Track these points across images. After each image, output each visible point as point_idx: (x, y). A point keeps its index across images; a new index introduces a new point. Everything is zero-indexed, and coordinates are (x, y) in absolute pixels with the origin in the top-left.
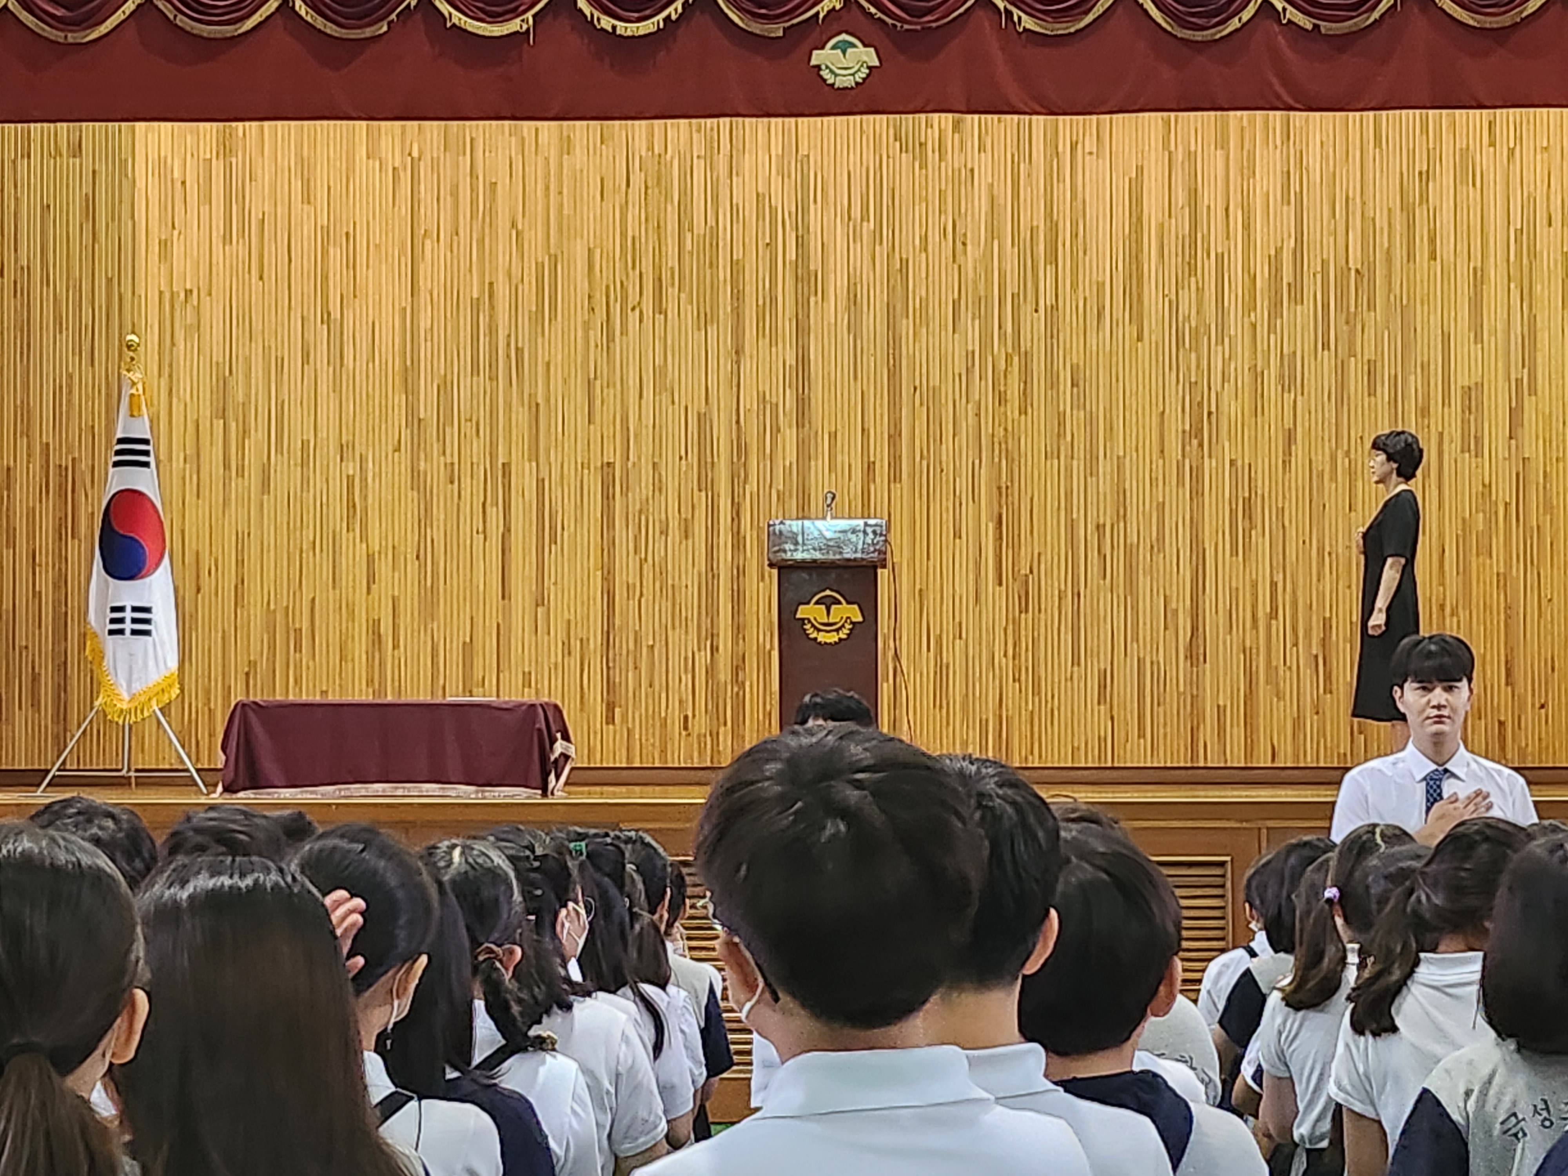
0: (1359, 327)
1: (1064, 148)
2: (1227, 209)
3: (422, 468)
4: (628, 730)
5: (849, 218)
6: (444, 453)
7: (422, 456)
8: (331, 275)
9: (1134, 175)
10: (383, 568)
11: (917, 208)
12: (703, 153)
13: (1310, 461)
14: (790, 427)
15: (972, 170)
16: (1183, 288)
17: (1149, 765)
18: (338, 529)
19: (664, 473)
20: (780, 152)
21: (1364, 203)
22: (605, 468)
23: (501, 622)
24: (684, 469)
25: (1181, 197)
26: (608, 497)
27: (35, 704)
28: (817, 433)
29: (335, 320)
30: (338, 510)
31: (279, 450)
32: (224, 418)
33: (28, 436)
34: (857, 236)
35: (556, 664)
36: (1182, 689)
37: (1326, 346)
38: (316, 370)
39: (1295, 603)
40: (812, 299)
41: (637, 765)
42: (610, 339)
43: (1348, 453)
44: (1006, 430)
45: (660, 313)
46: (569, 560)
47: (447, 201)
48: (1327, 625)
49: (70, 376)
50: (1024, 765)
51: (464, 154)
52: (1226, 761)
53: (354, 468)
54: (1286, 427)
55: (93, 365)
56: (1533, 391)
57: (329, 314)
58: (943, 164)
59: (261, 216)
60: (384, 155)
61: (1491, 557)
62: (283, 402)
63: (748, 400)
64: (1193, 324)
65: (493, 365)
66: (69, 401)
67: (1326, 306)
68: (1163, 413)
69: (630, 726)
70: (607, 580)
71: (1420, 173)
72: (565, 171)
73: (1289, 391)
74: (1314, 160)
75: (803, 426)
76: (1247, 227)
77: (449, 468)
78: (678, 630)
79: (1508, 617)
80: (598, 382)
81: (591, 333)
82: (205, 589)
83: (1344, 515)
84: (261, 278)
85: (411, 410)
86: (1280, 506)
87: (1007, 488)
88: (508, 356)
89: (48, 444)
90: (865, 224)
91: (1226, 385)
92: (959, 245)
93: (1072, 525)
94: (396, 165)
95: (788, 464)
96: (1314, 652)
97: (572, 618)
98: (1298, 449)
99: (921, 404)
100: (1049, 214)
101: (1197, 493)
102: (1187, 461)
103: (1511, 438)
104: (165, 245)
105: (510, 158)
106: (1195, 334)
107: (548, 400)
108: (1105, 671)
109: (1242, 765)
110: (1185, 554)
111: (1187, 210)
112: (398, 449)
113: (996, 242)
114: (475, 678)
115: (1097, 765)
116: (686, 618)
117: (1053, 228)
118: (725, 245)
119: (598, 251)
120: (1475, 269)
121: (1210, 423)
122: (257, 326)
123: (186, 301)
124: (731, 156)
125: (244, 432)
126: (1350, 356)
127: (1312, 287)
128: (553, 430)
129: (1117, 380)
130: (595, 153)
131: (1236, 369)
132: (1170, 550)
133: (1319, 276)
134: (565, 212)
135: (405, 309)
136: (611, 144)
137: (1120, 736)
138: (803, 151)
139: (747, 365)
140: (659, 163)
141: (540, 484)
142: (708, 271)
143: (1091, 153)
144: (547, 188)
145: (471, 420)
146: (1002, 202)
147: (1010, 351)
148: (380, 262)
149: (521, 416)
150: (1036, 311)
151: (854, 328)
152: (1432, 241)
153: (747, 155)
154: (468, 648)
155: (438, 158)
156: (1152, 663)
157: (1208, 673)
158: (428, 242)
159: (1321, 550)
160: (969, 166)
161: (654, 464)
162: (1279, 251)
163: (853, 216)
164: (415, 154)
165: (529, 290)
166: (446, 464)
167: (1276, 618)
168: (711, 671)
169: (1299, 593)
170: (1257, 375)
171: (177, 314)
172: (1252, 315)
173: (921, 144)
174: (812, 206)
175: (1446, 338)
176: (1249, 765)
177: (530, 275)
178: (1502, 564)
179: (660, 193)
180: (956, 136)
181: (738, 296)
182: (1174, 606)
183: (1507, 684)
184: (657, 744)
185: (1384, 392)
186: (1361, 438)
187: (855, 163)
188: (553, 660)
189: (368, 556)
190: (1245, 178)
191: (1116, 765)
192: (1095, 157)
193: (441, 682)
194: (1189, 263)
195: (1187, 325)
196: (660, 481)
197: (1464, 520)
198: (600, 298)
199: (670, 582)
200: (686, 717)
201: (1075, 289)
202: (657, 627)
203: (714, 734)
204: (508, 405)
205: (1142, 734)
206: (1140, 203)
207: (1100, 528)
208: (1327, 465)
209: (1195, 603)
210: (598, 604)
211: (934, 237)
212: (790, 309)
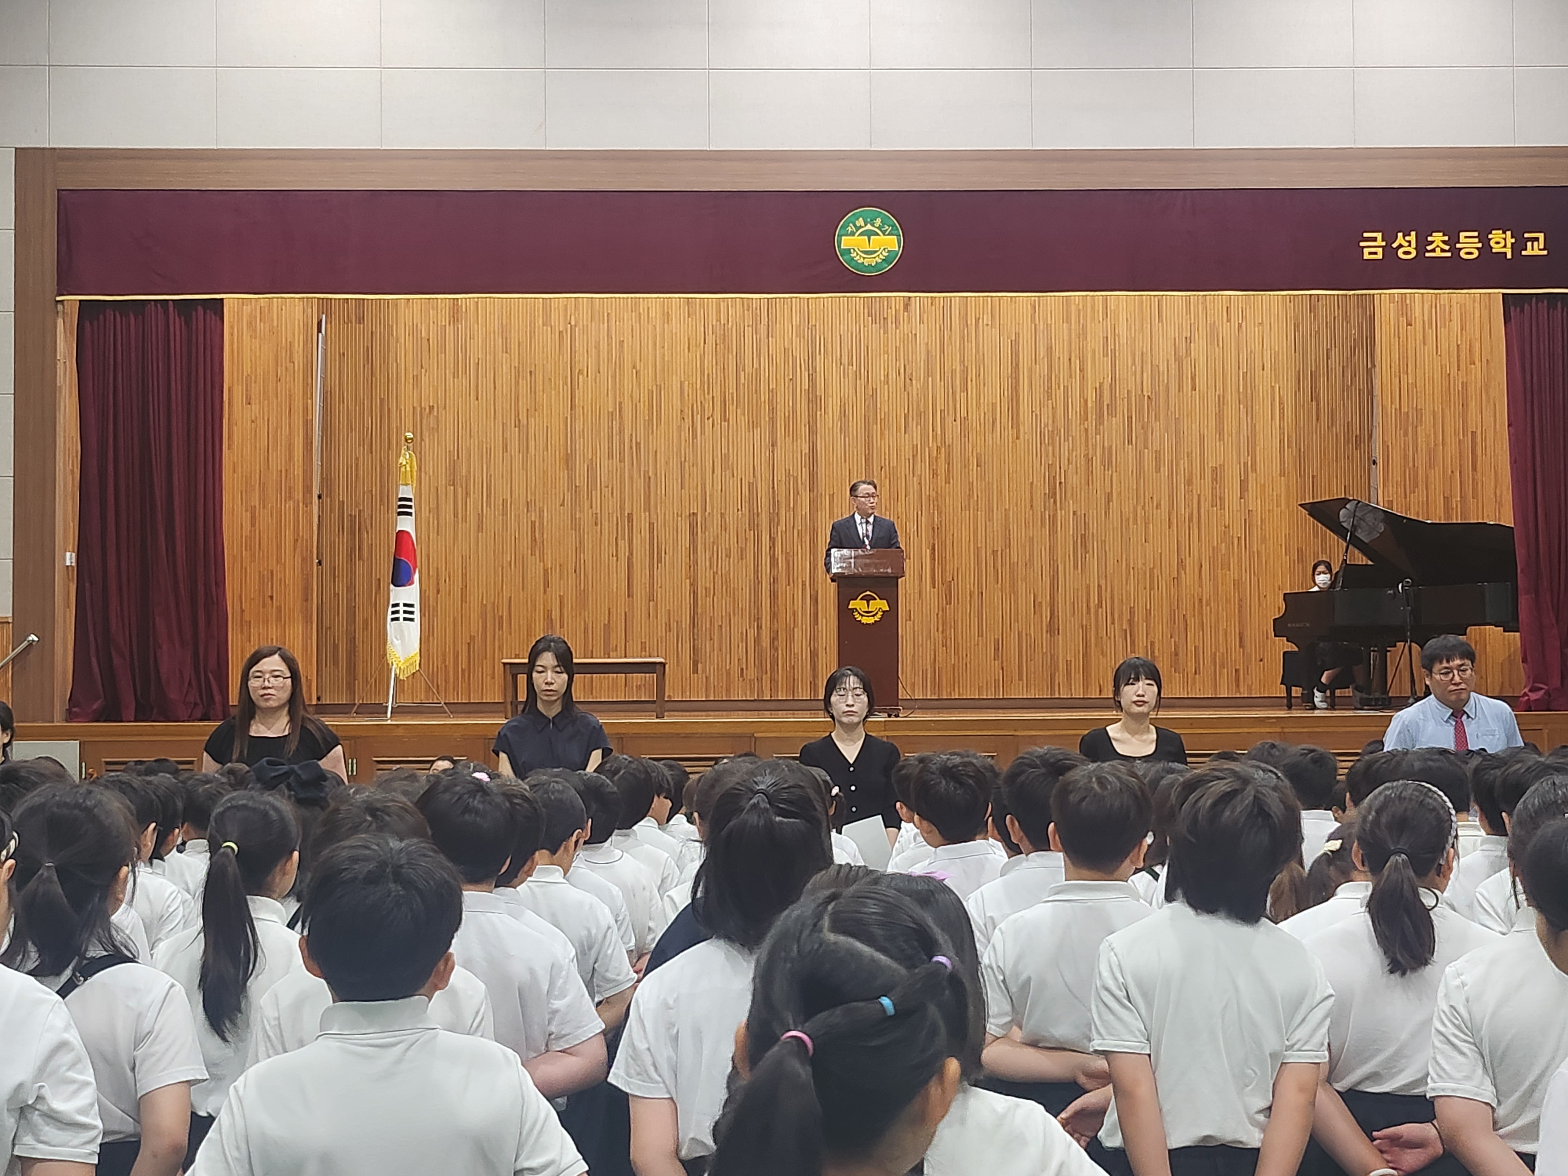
0: (1150, 431)
1: (971, 320)
2: (1070, 360)
3: (578, 517)
4: (706, 677)
5: (841, 364)
6: (591, 507)
7: (578, 509)
8: (521, 397)
9: (1014, 338)
10: (554, 578)
11: (882, 357)
12: (751, 323)
13: (1121, 512)
14: (805, 490)
15: (916, 335)
16: (1044, 407)
17: (1025, 697)
18: (525, 553)
19: (727, 519)
20: (798, 323)
21: (1152, 356)
22: (692, 516)
23: (627, 611)
24: (740, 517)
25: (1042, 352)
26: (693, 534)
27: (336, 663)
28: (821, 495)
29: (523, 425)
30: (525, 542)
31: (488, 506)
32: (453, 485)
33: (331, 497)
34: (846, 375)
35: (662, 637)
36: (1045, 651)
37: (1130, 442)
38: (511, 456)
39: (1112, 598)
40: (819, 413)
41: (712, 699)
42: (695, 436)
43: (1143, 507)
44: (937, 493)
45: (725, 421)
46: (669, 573)
47: (592, 352)
48: (1132, 611)
49: (357, 459)
51: (604, 322)
52: (1072, 694)
53: (536, 517)
54: (1107, 491)
55: (372, 453)
56: (1254, 470)
57: (519, 420)
58: (898, 331)
59: (477, 362)
60: (553, 324)
61: (1229, 570)
62: (491, 475)
63: (780, 475)
64: (1050, 429)
65: (622, 453)
66: (356, 475)
67: (1130, 418)
68: (1032, 483)
69: (708, 675)
70: (693, 584)
71: (1186, 338)
72: (666, 334)
73: (1108, 469)
74: (1122, 330)
75: (813, 489)
76: (1082, 370)
77: (594, 516)
78: (737, 616)
79: (1240, 606)
80: (687, 464)
81: (682, 433)
82: (442, 592)
83: (1142, 545)
84: (477, 399)
85: (571, 479)
86: (1103, 539)
87: (938, 528)
88: (631, 448)
89: (343, 502)
90: (850, 367)
91: (1070, 466)
92: (908, 380)
93: (978, 550)
94: (561, 329)
95: (804, 514)
96: (1124, 627)
97: (671, 609)
98: (1114, 503)
99: (886, 477)
100: (962, 362)
101: (1053, 531)
102: (1047, 512)
103: (1241, 498)
104: (417, 379)
105: (632, 324)
106: (1052, 434)
107: (656, 475)
108: (998, 640)
109: (1081, 697)
110: (1046, 568)
111: (1046, 359)
112: (562, 505)
113: (930, 379)
114: (611, 648)
115: (993, 697)
116: (742, 608)
117: (965, 371)
118: (765, 380)
119: (686, 382)
120: (1219, 396)
121: (1061, 489)
122: (475, 429)
123: (430, 413)
124: (768, 325)
125: (467, 492)
126: (1145, 448)
127: (1122, 406)
128: (659, 492)
129: (1005, 463)
130: (684, 322)
131: (1076, 456)
132: (1037, 566)
133: (1126, 400)
134: (666, 359)
135: (566, 418)
136: (694, 316)
137: (1007, 678)
138: (813, 321)
139: (778, 452)
140: (724, 329)
141: (651, 526)
142: (755, 395)
143: (987, 325)
144: (655, 344)
145: (608, 487)
146: (934, 354)
147: (939, 445)
148: (551, 390)
149: (640, 484)
150: (955, 420)
151: (844, 430)
152: (1193, 379)
153: (778, 324)
154: (607, 627)
155: (587, 326)
156: (1027, 635)
157: (1060, 642)
158: (581, 377)
159: (1128, 565)
160: (914, 332)
161: (722, 514)
162: (1101, 385)
163: (843, 363)
164: (573, 323)
165: (643, 407)
166: (592, 514)
167: (1101, 607)
168: (757, 640)
169: (1116, 593)
170: (1089, 461)
171: (424, 421)
172: (1086, 423)
173: (884, 319)
174: (818, 357)
175: (1202, 438)
176: (1086, 696)
177: (644, 397)
178: (1236, 575)
179: (725, 347)
180: (906, 313)
181: (773, 410)
182: (1040, 600)
183: (1240, 647)
184: (724, 686)
185: (1165, 470)
186: (1152, 498)
188: (660, 634)
189: (544, 570)
190: (1081, 340)
192: (990, 327)
193: (590, 648)
194: (1048, 392)
195: (1046, 430)
196: (725, 523)
197: (1213, 547)
198: (688, 412)
199: (732, 586)
200: (742, 669)
201: (978, 407)
202: (724, 613)
203: (760, 680)
204: (631, 478)
205: (1021, 679)
206: (1017, 355)
207: (994, 552)
208: (1131, 515)
209: (1052, 598)
210: (687, 600)
211: (893, 375)
212: (805, 419)
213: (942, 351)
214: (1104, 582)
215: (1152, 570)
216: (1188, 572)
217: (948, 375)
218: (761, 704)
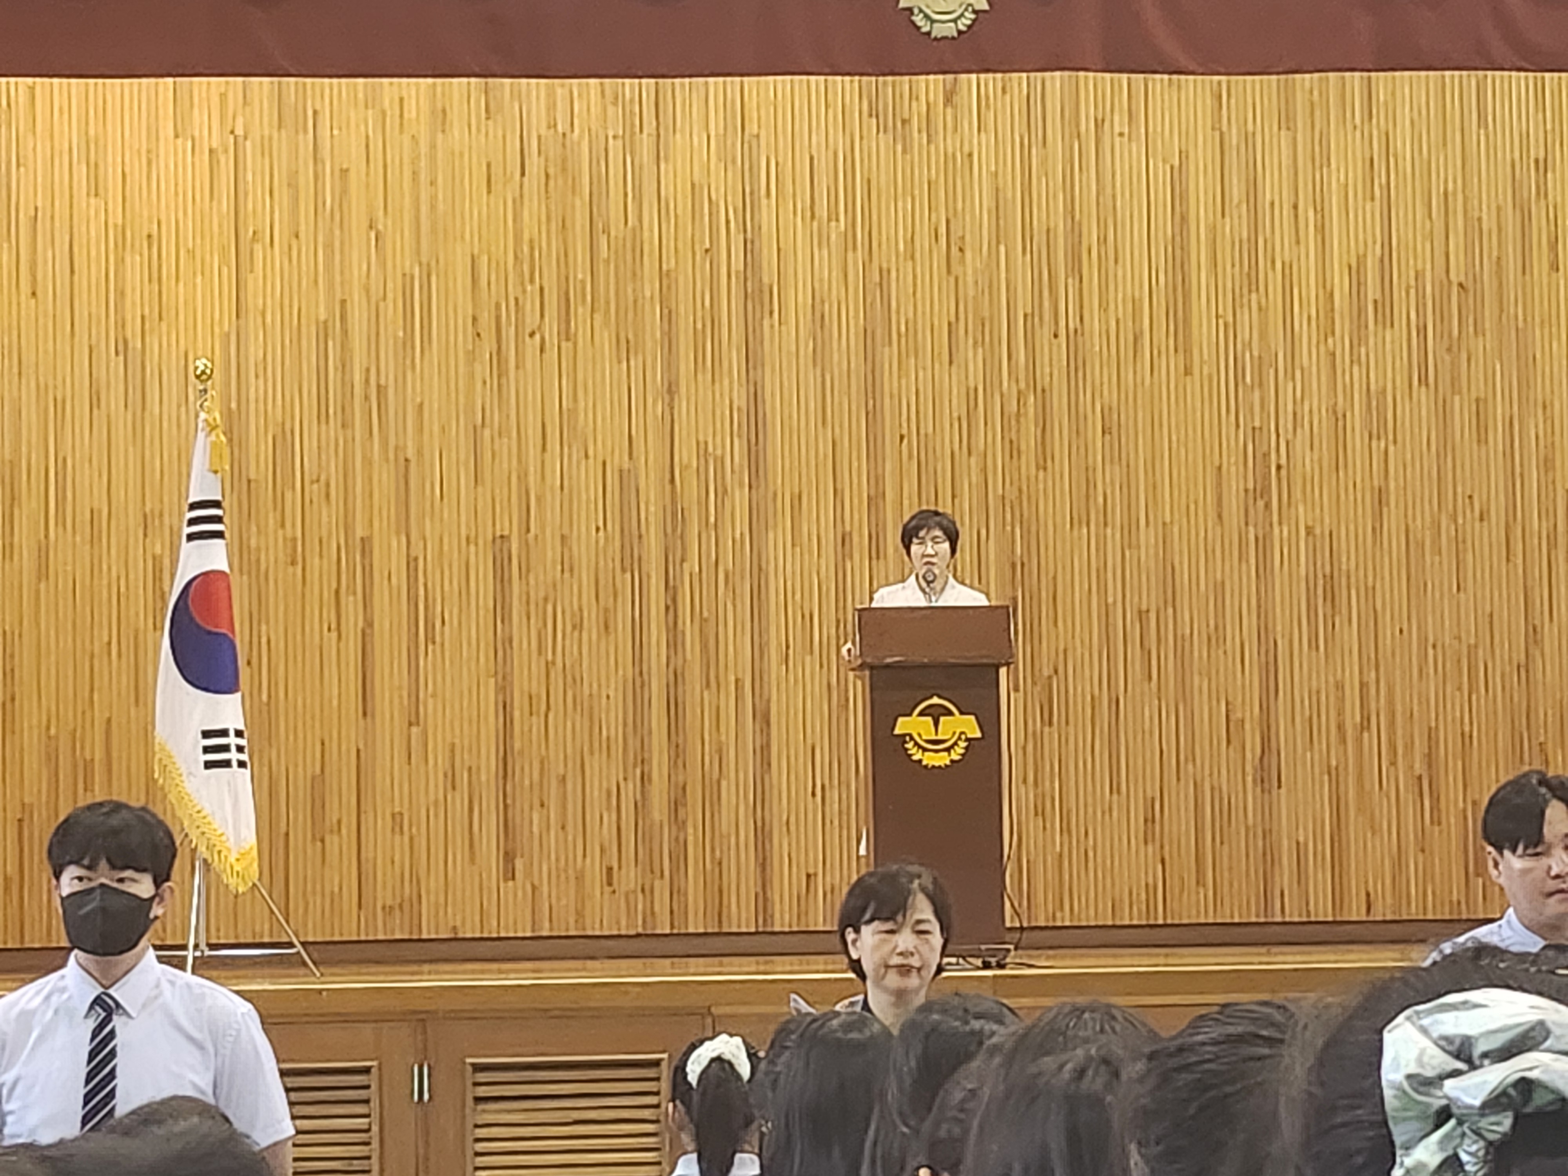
0: (1464, 356)
1: (1087, 126)
2: (1296, 207)
3: (253, 543)
4: (533, 887)
5: (813, 217)
6: (283, 525)
7: (254, 529)
8: (128, 291)
9: (1176, 163)
11: (900, 204)
12: (621, 133)
13: (1407, 527)
14: (741, 485)
15: (970, 155)
16: (1242, 306)
17: (1211, 921)
19: (575, 549)
20: (722, 131)
21: (1465, 199)
22: (498, 541)
23: (361, 747)
24: (602, 542)
25: (1237, 191)
26: (502, 580)
28: (775, 494)
29: (134, 348)
30: (139, 602)
31: (61, 521)
34: (823, 240)
35: (436, 802)
36: (1250, 821)
37: (1423, 380)
38: (108, 416)
39: (1390, 708)
40: (766, 322)
41: (545, 933)
42: (503, 373)
43: (1453, 517)
44: (1020, 490)
45: (568, 339)
46: (452, 663)
47: (283, 195)
48: (1431, 736)
50: (1051, 924)
51: (305, 131)
52: (1309, 915)
54: (1376, 483)
57: (125, 341)
58: (933, 147)
59: (33, 213)
60: (197, 134)
62: (65, 460)
63: (685, 454)
64: (1256, 353)
65: (347, 408)
67: (1422, 330)
68: (1220, 468)
69: (536, 883)
70: (504, 688)
71: (1537, 161)
72: (440, 155)
73: (1379, 438)
74: (1403, 144)
75: (758, 487)
76: (1321, 229)
77: (289, 544)
78: (597, 755)
80: (487, 432)
81: (478, 367)
83: (1452, 596)
84: (34, 294)
86: (1370, 584)
87: (1023, 565)
88: (367, 398)
90: (833, 224)
91: (1299, 430)
92: (955, 251)
93: (1106, 611)
94: (214, 145)
95: (738, 536)
96: (1417, 772)
97: (457, 741)
98: (1392, 510)
99: (910, 457)
100: (1070, 213)
101: (1264, 569)
102: (1251, 529)
105: (367, 137)
106: (1259, 365)
107: (421, 454)
108: (1153, 800)
109: (1330, 919)
110: (1251, 647)
111: (1244, 206)
113: (1002, 249)
114: (328, 823)
115: (1144, 922)
116: (608, 738)
117: (1075, 231)
118: (651, 251)
119: (485, 258)
121: (1279, 480)
122: (29, 357)
124: (658, 136)
125: (13, 499)
126: (1453, 393)
127: (1404, 305)
128: (428, 493)
129: (1161, 425)
130: (479, 130)
131: (1311, 411)
132: (1232, 643)
133: (1413, 291)
134: (441, 207)
135: (228, 335)
136: (499, 118)
137: (1174, 883)
138: (752, 128)
139: (682, 406)
140: (564, 145)
141: (412, 564)
142: (630, 285)
143: (1121, 134)
144: (416, 177)
145: (318, 481)
146: (1009, 195)
147: (1023, 387)
148: (194, 274)
149: (385, 475)
150: (1056, 336)
151: (821, 358)
152: (1553, 248)
153: (678, 135)
154: (318, 782)
155: (271, 138)
156: (1212, 789)
157: (1284, 802)
158: (258, 247)
159: (1423, 640)
160: (966, 149)
161: (563, 537)
163: (817, 215)
164: (239, 131)
165: (392, 310)
166: (285, 539)
167: (1369, 728)
168: (641, 807)
169: (1398, 700)
170: (1338, 418)
172: (1330, 340)
173: (904, 122)
174: (764, 201)
176: (1338, 919)
177: (394, 289)
179: (565, 182)
180: (949, 110)
181: (669, 317)
182: (1239, 715)
184: (572, 906)
185: (1497, 437)
186: (1470, 497)
187: (819, 144)
188: (432, 797)
190: (1317, 164)
191: (1169, 921)
192: (1126, 138)
193: (283, 829)
194: (1249, 275)
195: (1248, 355)
196: (571, 558)
198: (488, 321)
199: (586, 692)
200: (610, 869)
201: (1104, 307)
202: (569, 751)
203: (647, 891)
204: (368, 462)
205: (1200, 882)
206: (1184, 197)
207: (1142, 615)
208: (1428, 533)
209: (1266, 710)
210: (491, 723)
211: (923, 240)
212: (738, 336)
213: (1027, 189)
214: (1373, 674)
215: (1472, 650)
216: (1547, 650)
217: (1040, 238)
218: (653, 943)
